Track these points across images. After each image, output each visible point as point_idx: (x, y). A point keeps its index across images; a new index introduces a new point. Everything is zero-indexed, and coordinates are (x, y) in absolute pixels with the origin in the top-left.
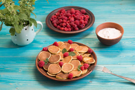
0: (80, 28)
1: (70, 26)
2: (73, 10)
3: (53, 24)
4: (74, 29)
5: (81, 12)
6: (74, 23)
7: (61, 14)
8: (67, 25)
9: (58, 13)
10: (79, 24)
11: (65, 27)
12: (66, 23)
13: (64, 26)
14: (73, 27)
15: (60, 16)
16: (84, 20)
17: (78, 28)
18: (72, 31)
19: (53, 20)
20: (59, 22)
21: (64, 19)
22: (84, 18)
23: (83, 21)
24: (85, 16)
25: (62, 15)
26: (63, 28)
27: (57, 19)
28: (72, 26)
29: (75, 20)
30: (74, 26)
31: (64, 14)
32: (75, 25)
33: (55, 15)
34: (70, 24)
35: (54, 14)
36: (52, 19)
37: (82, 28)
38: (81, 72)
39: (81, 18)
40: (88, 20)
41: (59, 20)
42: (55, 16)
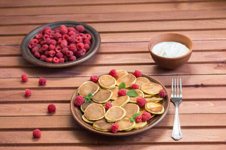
0: (78, 56)
1: (61, 54)
2: (64, 28)
3: (33, 53)
4: (69, 59)
5: (77, 30)
6: (67, 49)
7: (46, 35)
8: (56, 53)
9: (39, 35)
10: (76, 50)
11: (53, 57)
12: (54, 50)
13: (52, 55)
14: (67, 56)
15: (43, 40)
16: (84, 42)
17: (75, 57)
18: (65, 61)
19: (32, 48)
20: (44, 49)
21: (51, 43)
22: (84, 39)
23: (82, 44)
24: (85, 36)
25: (46, 37)
26: (50, 59)
27: (39, 45)
28: (65, 54)
29: (69, 44)
30: (69, 53)
31: (49, 35)
32: (69, 51)
33: (35, 38)
34: (61, 52)
35: (34, 36)
36: (32, 45)
37: (82, 56)
38: (133, 124)
39: (79, 40)
40: (89, 42)
41: (43, 46)
42: (36, 40)
